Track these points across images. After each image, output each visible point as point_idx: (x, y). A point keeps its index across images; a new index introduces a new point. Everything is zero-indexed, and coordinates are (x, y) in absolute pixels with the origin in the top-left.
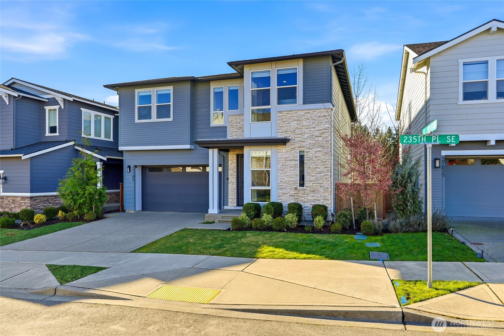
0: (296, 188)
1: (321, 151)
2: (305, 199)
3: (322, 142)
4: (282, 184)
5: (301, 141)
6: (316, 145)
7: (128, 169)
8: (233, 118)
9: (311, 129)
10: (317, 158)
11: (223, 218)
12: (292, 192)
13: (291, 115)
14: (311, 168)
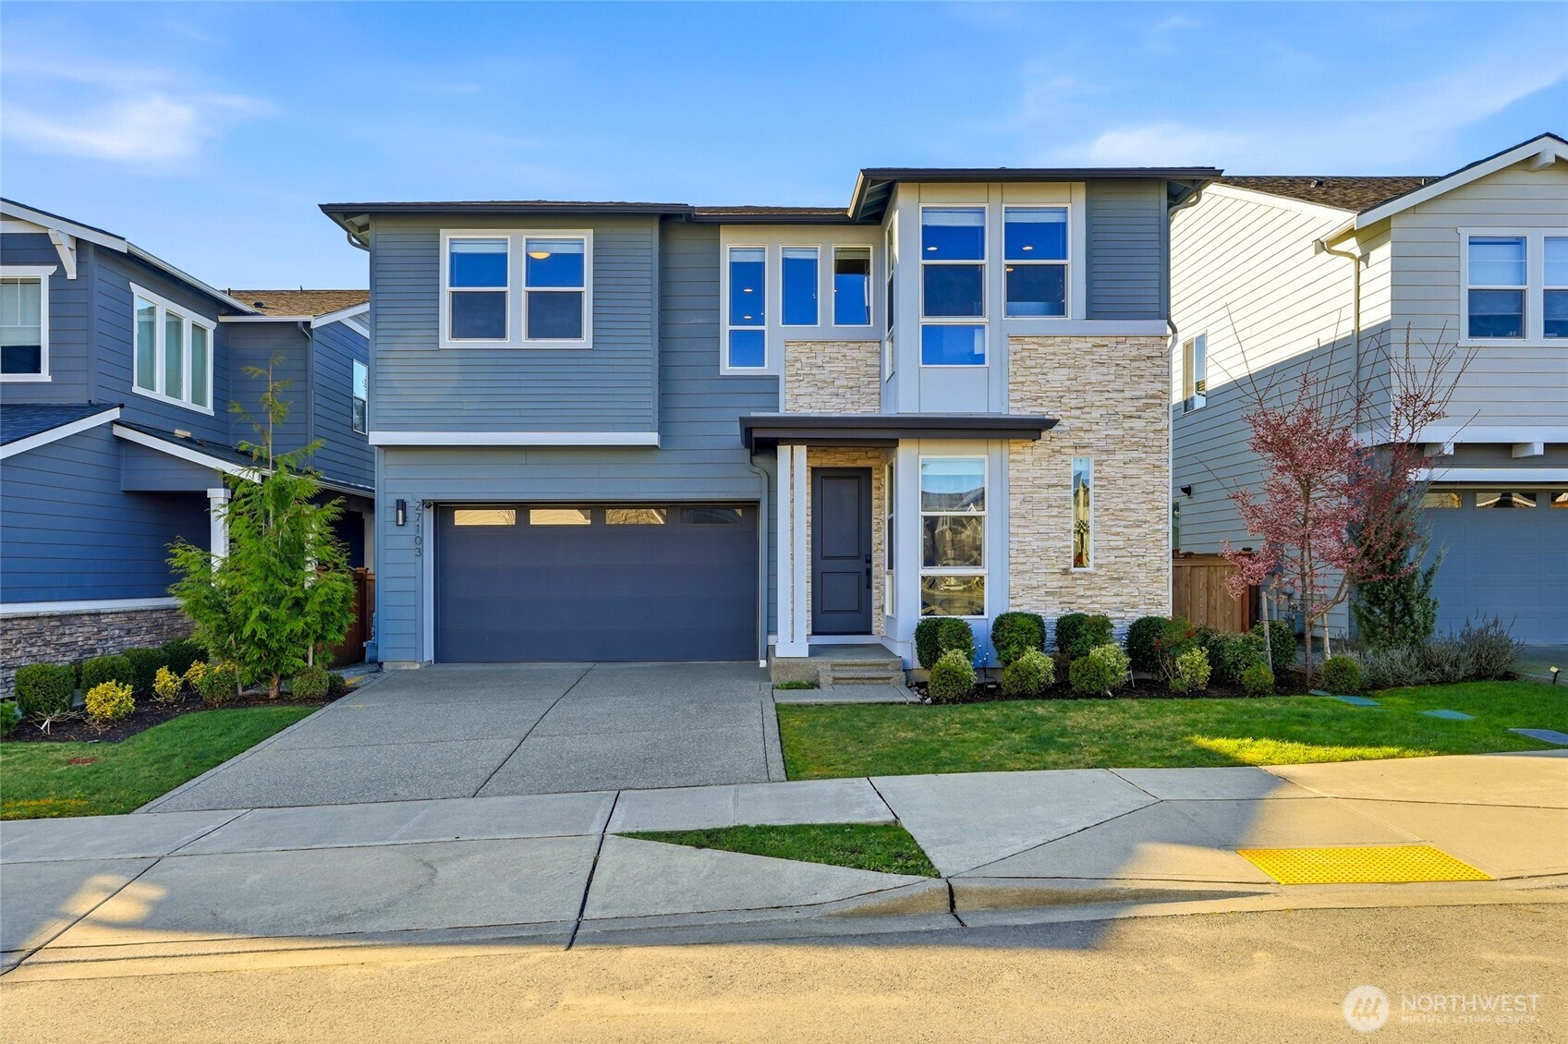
0: (1066, 572)
1: (1141, 459)
2: (1093, 603)
3: (1143, 435)
4: (1024, 560)
5: (1081, 429)
6: (1126, 443)
7: (400, 512)
8: (800, 349)
9: (1111, 395)
10: (1130, 482)
11: (837, 668)
12: (1055, 582)
13: (1051, 349)
14: (1111, 511)
